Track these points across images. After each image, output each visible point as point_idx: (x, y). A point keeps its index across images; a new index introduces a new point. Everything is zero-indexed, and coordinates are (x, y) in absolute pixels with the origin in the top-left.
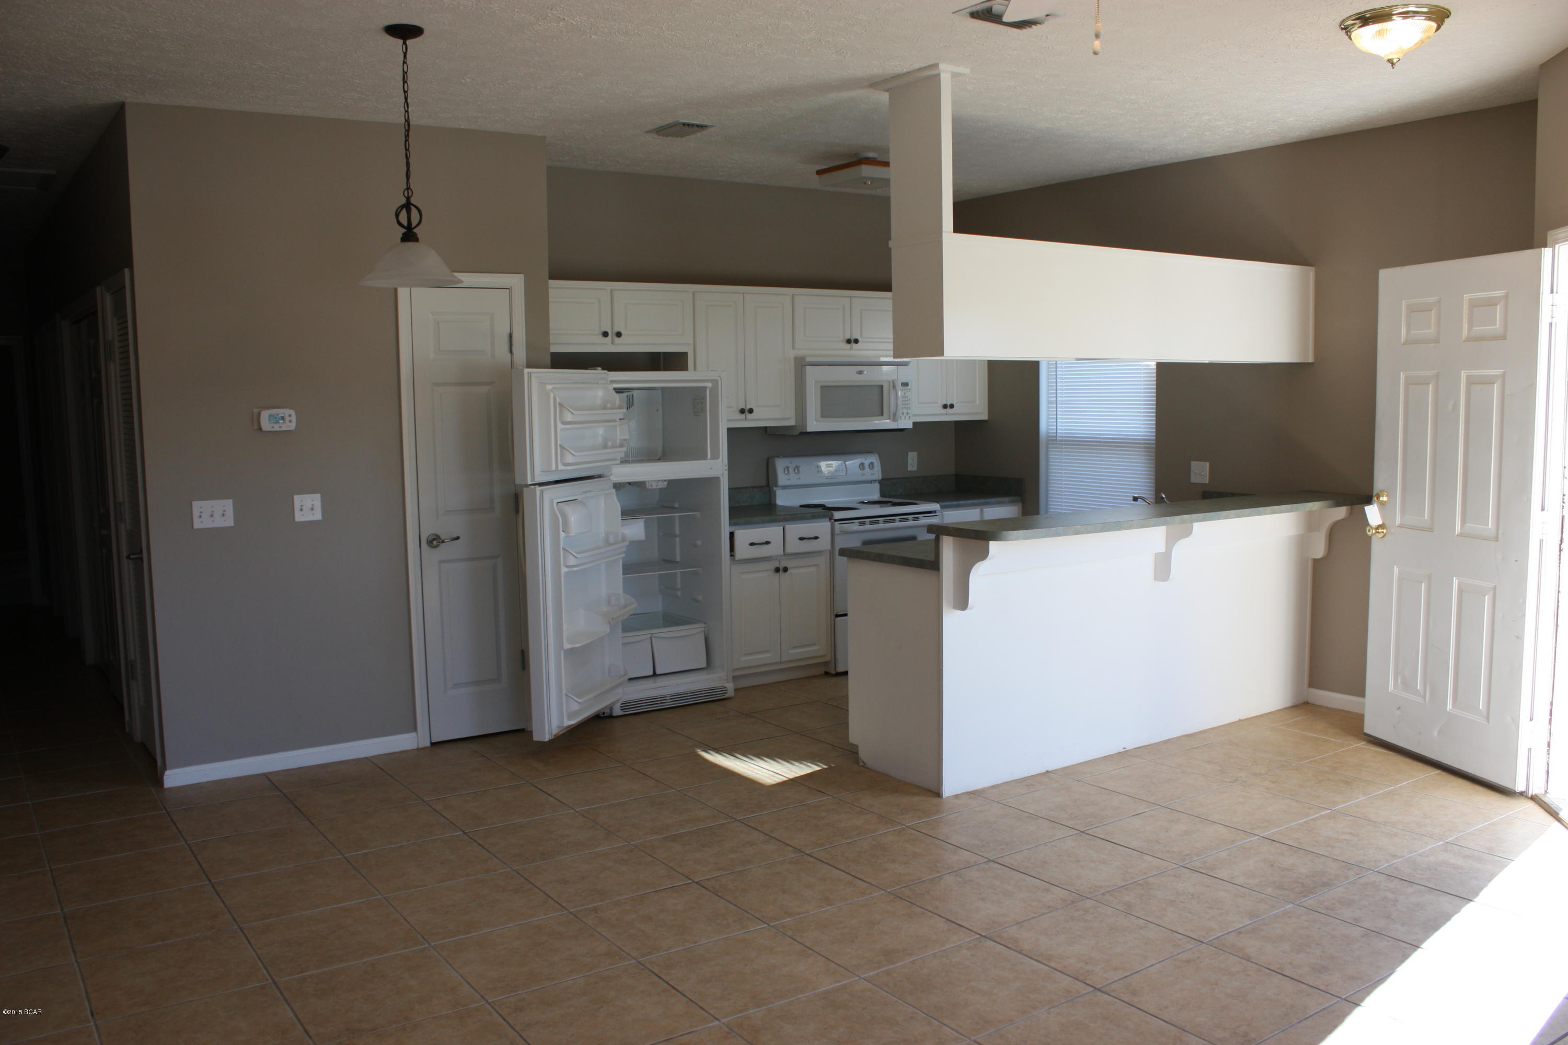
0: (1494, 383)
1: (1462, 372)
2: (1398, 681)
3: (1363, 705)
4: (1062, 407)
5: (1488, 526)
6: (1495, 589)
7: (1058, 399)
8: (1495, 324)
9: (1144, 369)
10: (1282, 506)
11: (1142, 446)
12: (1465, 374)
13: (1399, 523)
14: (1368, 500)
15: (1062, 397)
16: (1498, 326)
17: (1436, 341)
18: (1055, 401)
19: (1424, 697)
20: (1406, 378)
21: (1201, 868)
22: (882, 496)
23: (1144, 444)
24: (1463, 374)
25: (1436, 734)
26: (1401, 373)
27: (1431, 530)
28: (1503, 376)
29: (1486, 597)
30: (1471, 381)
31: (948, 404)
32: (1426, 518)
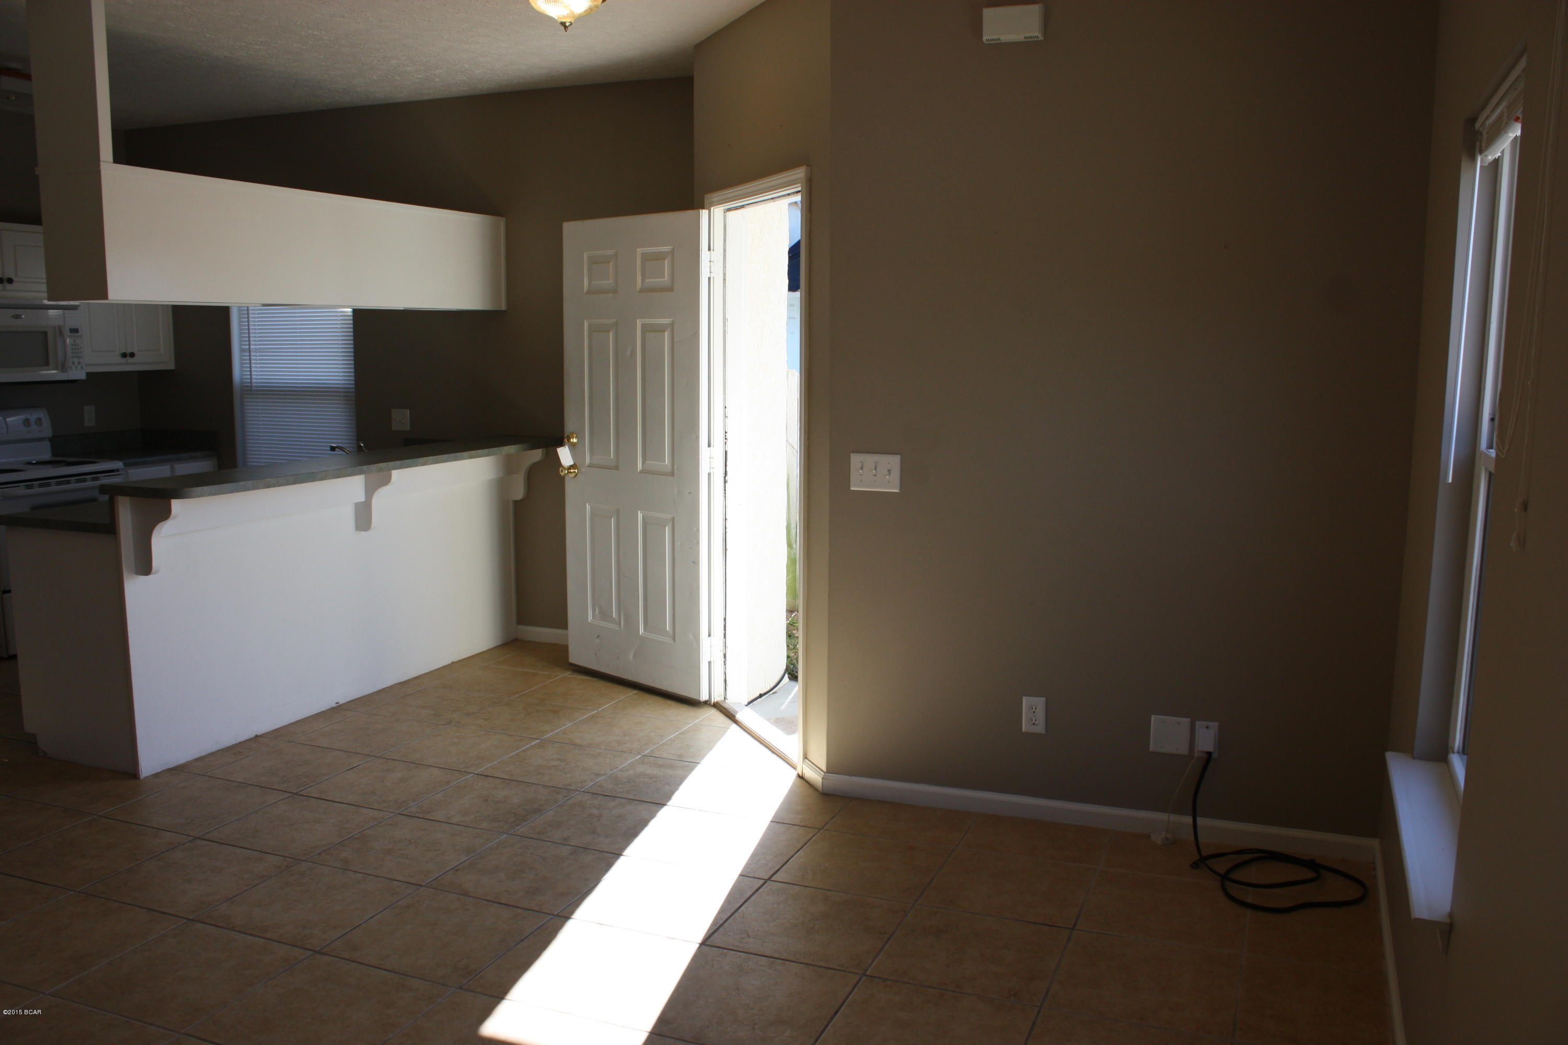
0: (665, 331)
1: (638, 320)
2: (595, 612)
3: (567, 636)
4: (256, 356)
5: (665, 462)
6: (673, 520)
7: (252, 347)
8: (664, 278)
9: (341, 316)
10: (479, 451)
11: (342, 394)
12: (640, 323)
13: (589, 462)
14: (561, 444)
15: (255, 345)
16: (666, 279)
17: (615, 291)
18: (248, 349)
19: (620, 624)
20: (590, 326)
21: (417, 813)
22: (54, 455)
23: (343, 392)
24: (639, 323)
25: (631, 657)
26: (585, 321)
27: (616, 468)
28: (672, 325)
29: (667, 528)
30: (646, 329)
31: (129, 351)
32: (612, 457)
